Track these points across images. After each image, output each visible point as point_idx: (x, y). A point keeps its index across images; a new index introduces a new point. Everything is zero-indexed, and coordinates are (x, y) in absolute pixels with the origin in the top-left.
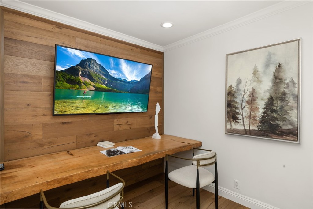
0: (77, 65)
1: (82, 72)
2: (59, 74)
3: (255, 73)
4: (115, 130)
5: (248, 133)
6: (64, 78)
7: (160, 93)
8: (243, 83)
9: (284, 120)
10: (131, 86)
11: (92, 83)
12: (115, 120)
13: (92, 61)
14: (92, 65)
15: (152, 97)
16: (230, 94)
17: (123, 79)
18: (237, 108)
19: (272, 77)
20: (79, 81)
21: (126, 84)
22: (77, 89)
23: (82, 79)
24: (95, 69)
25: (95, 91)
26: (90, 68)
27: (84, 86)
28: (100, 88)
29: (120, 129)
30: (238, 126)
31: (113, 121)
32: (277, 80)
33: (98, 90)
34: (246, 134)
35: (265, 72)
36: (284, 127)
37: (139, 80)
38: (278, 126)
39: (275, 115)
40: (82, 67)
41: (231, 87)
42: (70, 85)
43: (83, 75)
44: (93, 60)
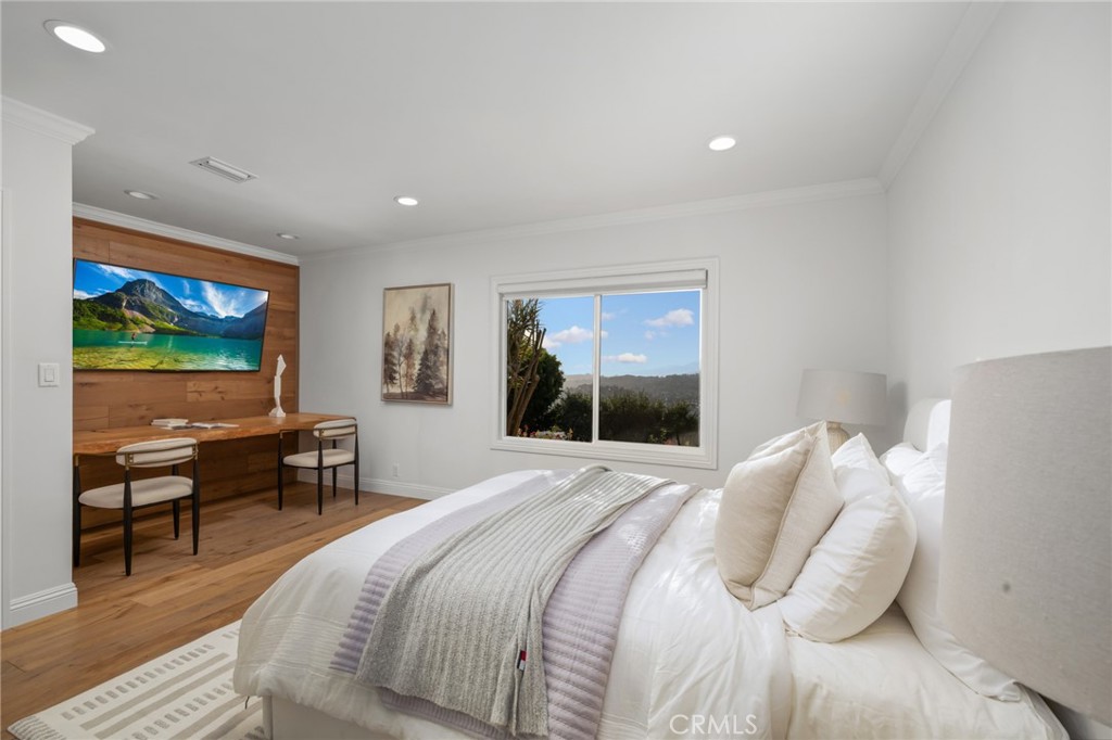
0: (118, 290)
1: (128, 302)
2: (84, 305)
3: (413, 319)
4: (189, 400)
5: (404, 398)
6: (93, 311)
7: (290, 338)
8: (401, 332)
9: (436, 377)
10: (226, 326)
11: (148, 321)
12: (190, 384)
13: (147, 285)
14: (147, 291)
15: (269, 344)
16: (389, 344)
17: (209, 314)
18: (394, 365)
19: (427, 325)
20: (123, 316)
21: (215, 323)
22: (119, 330)
23: (128, 314)
24: (154, 296)
25: (154, 333)
26: (143, 295)
27: (132, 325)
28: (164, 329)
29: (201, 399)
30: (395, 390)
31: (186, 386)
32: (432, 330)
33: (159, 332)
34: (403, 398)
35: (421, 319)
36: (436, 387)
37: (242, 316)
38: (431, 385)
39: (429, 372)
40: (127, 294)
41: (388, 335)
42: (104, 323)
43: (130, 307)
44: (149, 282)
